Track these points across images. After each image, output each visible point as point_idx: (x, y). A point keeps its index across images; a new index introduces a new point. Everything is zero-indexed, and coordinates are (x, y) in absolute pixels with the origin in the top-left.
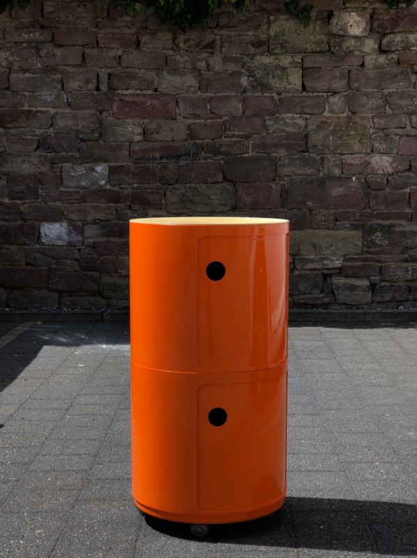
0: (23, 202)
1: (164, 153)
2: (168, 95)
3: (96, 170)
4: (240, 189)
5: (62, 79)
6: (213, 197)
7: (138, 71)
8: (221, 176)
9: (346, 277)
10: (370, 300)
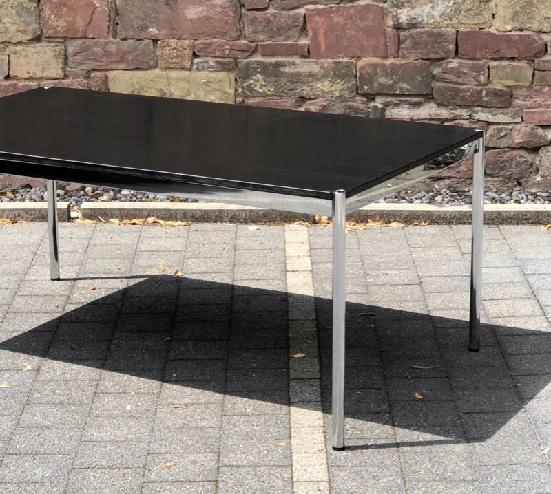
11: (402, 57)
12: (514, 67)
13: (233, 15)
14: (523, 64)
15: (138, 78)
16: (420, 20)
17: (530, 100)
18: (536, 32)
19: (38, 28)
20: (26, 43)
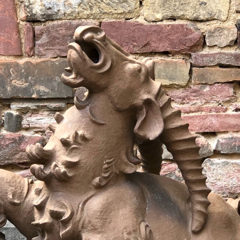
11: (38, 55)
12: (167, 63)
14: (178, 59)
16: (56, 10)
17: (188, 103)
18: (191, 20)
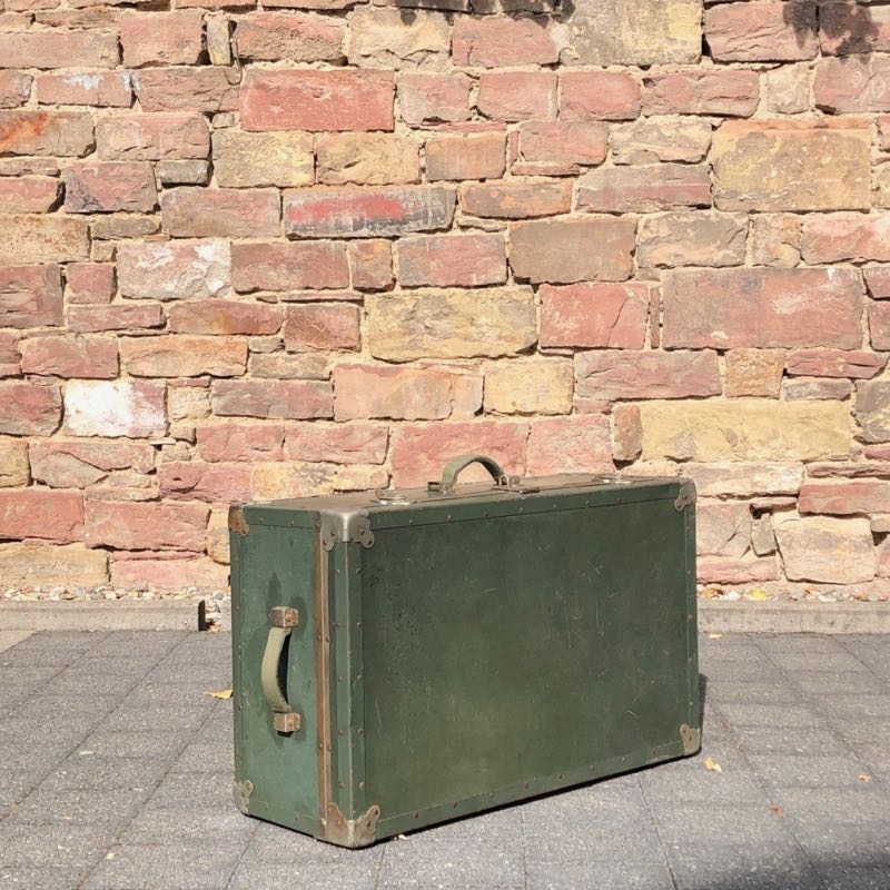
0: (25, 332)
1: (364, 214)
2: (373, 71)
3: (200, 256)
4: (548, 301)
5: (119, 37)
6: (481, 320)
7: (302, 15)
8: (503, 268)
9: (810, 514)
10: (870, 572)
13: (852, 308)
15: (691, 412)
19: (532, 332)
20: (511, 357)
